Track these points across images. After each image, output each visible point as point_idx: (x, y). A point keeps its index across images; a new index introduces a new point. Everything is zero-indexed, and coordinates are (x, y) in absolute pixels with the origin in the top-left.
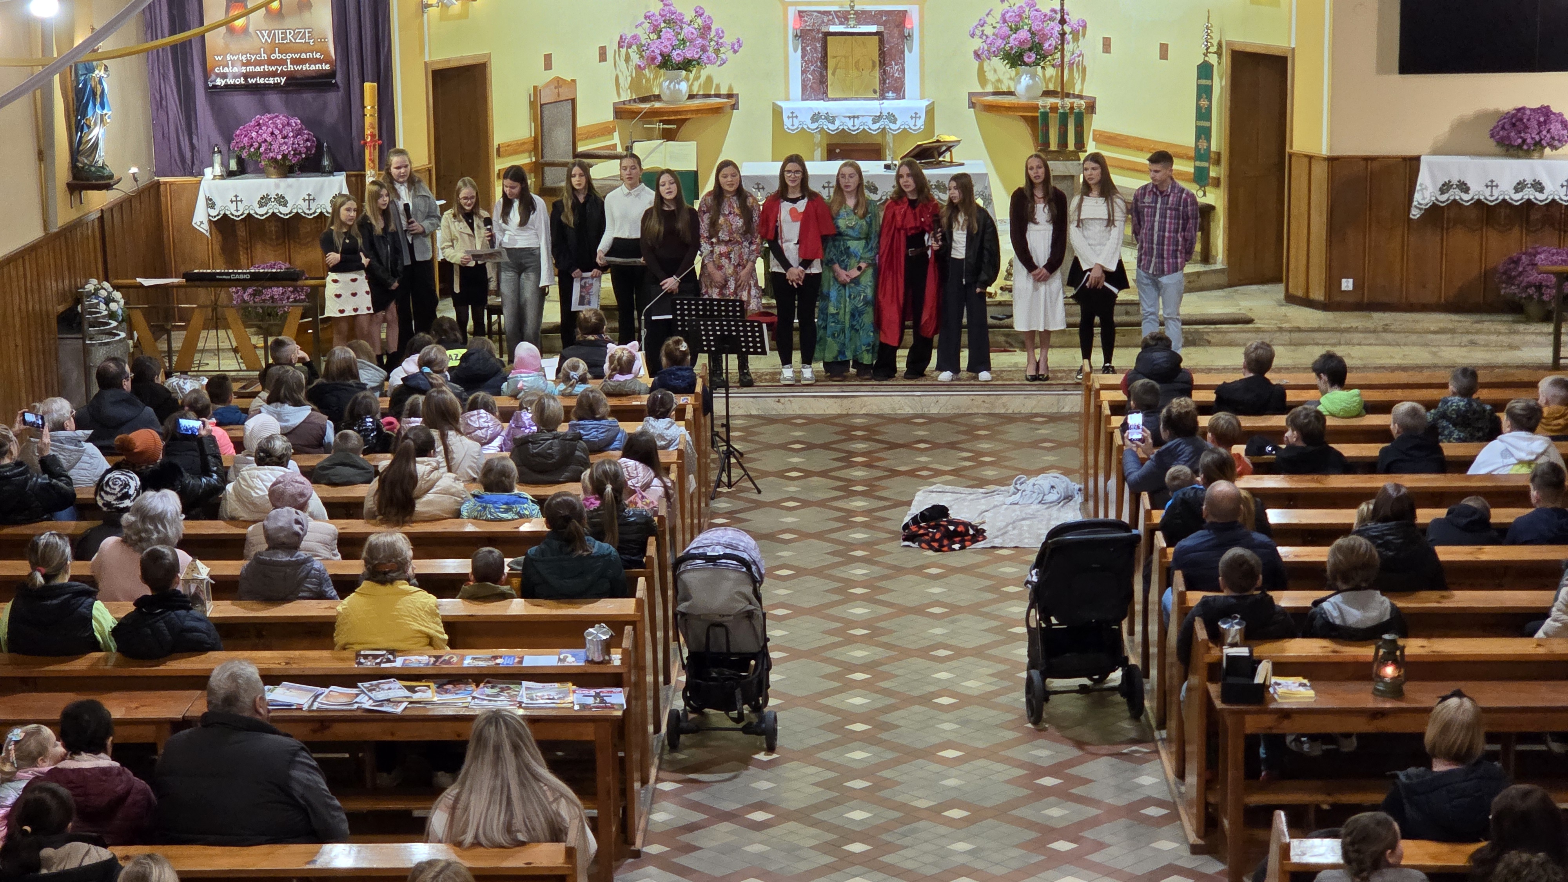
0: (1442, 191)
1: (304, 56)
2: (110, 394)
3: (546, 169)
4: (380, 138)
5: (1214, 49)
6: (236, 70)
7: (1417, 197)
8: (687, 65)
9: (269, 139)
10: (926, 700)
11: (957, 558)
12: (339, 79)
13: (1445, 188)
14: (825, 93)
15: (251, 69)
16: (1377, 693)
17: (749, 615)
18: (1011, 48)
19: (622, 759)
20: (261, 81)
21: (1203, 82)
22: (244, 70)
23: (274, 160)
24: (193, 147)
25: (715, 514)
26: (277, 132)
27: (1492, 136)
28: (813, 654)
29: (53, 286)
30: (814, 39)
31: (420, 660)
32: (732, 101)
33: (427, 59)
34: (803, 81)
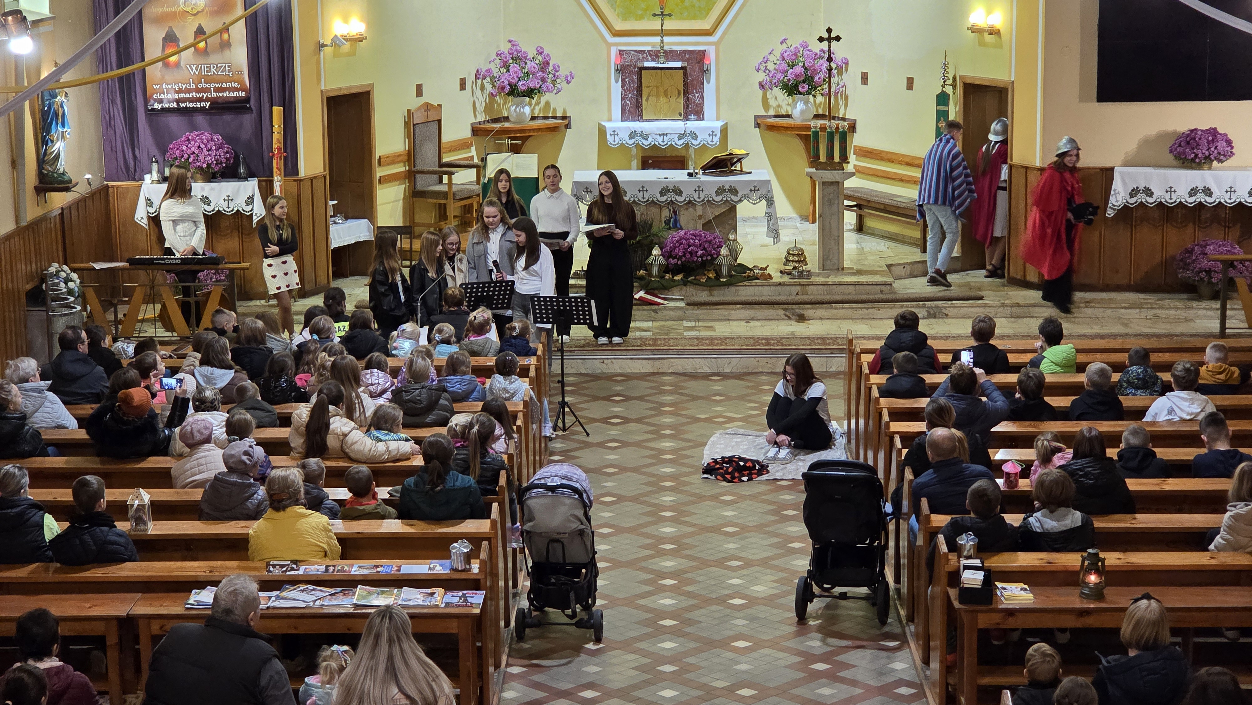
0: (1132, 196)
1: (224, 85)
2: (69, 354)
3: (417, 176)
4: (285, 151)
5: (950, 82)
6: (170, 96)
7: (1112, 200)
8: (530, 93)
9: (196, 152)
10: (722, 601)
11: (746, 488)
12: (253, 104)
13: (1134, 193)
14: (641, 115)
15: (182, 95)
16: (1083, 596)
17: (581, 533)
18: (789, 80)
19: (480, 649)
20: (191, 105)
21: (941, 108)
22: (176, 96)
23: (200, 168)
24: (135, 157)
25: (552, 453)
26: (202, 146)
27: (1171, 152)
28: (631, 564)
29: (23, 268)
30: (631, 72)
31: (316, 569)
32: (566, 122)
33: (323, 88)
34: (623, 106)
